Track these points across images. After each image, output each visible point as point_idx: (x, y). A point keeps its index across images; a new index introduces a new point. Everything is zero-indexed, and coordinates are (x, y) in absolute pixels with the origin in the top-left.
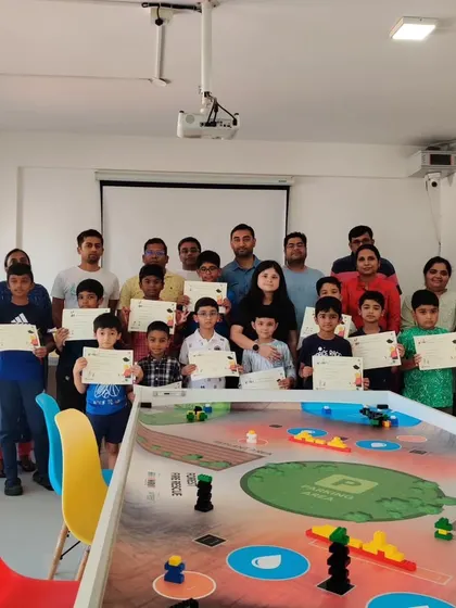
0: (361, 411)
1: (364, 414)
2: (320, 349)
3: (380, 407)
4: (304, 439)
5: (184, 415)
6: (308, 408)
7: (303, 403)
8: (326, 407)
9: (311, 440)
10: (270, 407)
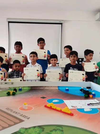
0: (80, 90)
1: (82, 91)
2: (71, 68)
3: (88, 88)
4: (51, 107)
5: (6, 93)
6: (60, 88)
7: (58, 87)
8: (67, 88)
9: (55, 108)
10: (46, 88)
